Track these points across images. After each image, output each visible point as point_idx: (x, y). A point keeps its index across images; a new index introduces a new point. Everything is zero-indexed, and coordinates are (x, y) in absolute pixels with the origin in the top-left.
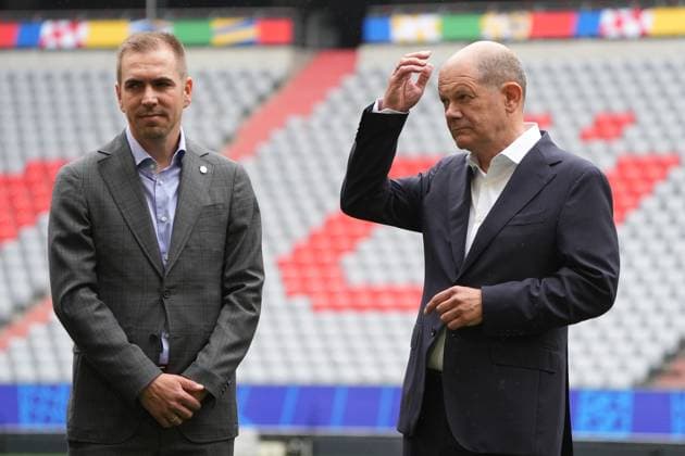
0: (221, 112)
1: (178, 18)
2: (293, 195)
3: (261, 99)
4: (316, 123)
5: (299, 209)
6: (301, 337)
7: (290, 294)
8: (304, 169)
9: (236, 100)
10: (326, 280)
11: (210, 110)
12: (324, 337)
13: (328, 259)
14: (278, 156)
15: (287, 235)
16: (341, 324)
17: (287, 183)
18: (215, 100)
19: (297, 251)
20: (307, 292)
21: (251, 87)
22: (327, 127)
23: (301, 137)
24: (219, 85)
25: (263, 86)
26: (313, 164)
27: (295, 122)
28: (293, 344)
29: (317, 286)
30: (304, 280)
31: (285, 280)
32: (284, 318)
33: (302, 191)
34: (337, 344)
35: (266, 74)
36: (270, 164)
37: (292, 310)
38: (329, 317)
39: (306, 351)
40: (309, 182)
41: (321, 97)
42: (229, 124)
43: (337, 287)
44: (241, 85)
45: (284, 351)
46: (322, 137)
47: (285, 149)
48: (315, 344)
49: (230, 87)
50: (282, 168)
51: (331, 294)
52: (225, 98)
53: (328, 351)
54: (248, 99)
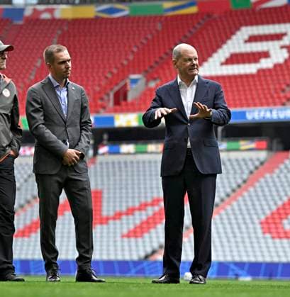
0: (242, 172)
1: (229, 141)
2: (266, 200)
3: (257, 168)
4: (275, 176)
5: (268, 205)
6: (268, 247)
7: (264, 233)
8: (270, 191)
9: (248, 168)
10: (277, 228)
11: (239, 171)
12: (275, 247)
13: (278, 221)
14: (261, 187)
15: (264, 213)
16: (281, 243)
17: (264, 196)
18: (241, 168)
19: (267, 218)
20: (270, 232)
21: (253, 164)
22: (279, 177)
23: (270, 180)
24: (242, 163)
25: (257, 163)
26: (273, 189)
27: (268, 176)
28: (265, 249)
29: (273, 230)
30: (269, 228)
31: (263, 228)
32: (262, 241)
33: (269, 198)
34: (280, 249)
35: (258, 159)
36: (259, 189)
37: (264, 238)
38: (277, 241)
39: (269, 252)
40: (272, 196)
41: (278, 167)
42: (245, 177)
43: (280, 230)
44: (250, 163)
45: (262, 252)
46: (277, 180)
47: (264, 185)
48: (272, 249)
49: (246, 164)
50: (263, 191)
51: (278, 233)
52: (244, 167)
53: (277, 252)
54: (252, 168)
